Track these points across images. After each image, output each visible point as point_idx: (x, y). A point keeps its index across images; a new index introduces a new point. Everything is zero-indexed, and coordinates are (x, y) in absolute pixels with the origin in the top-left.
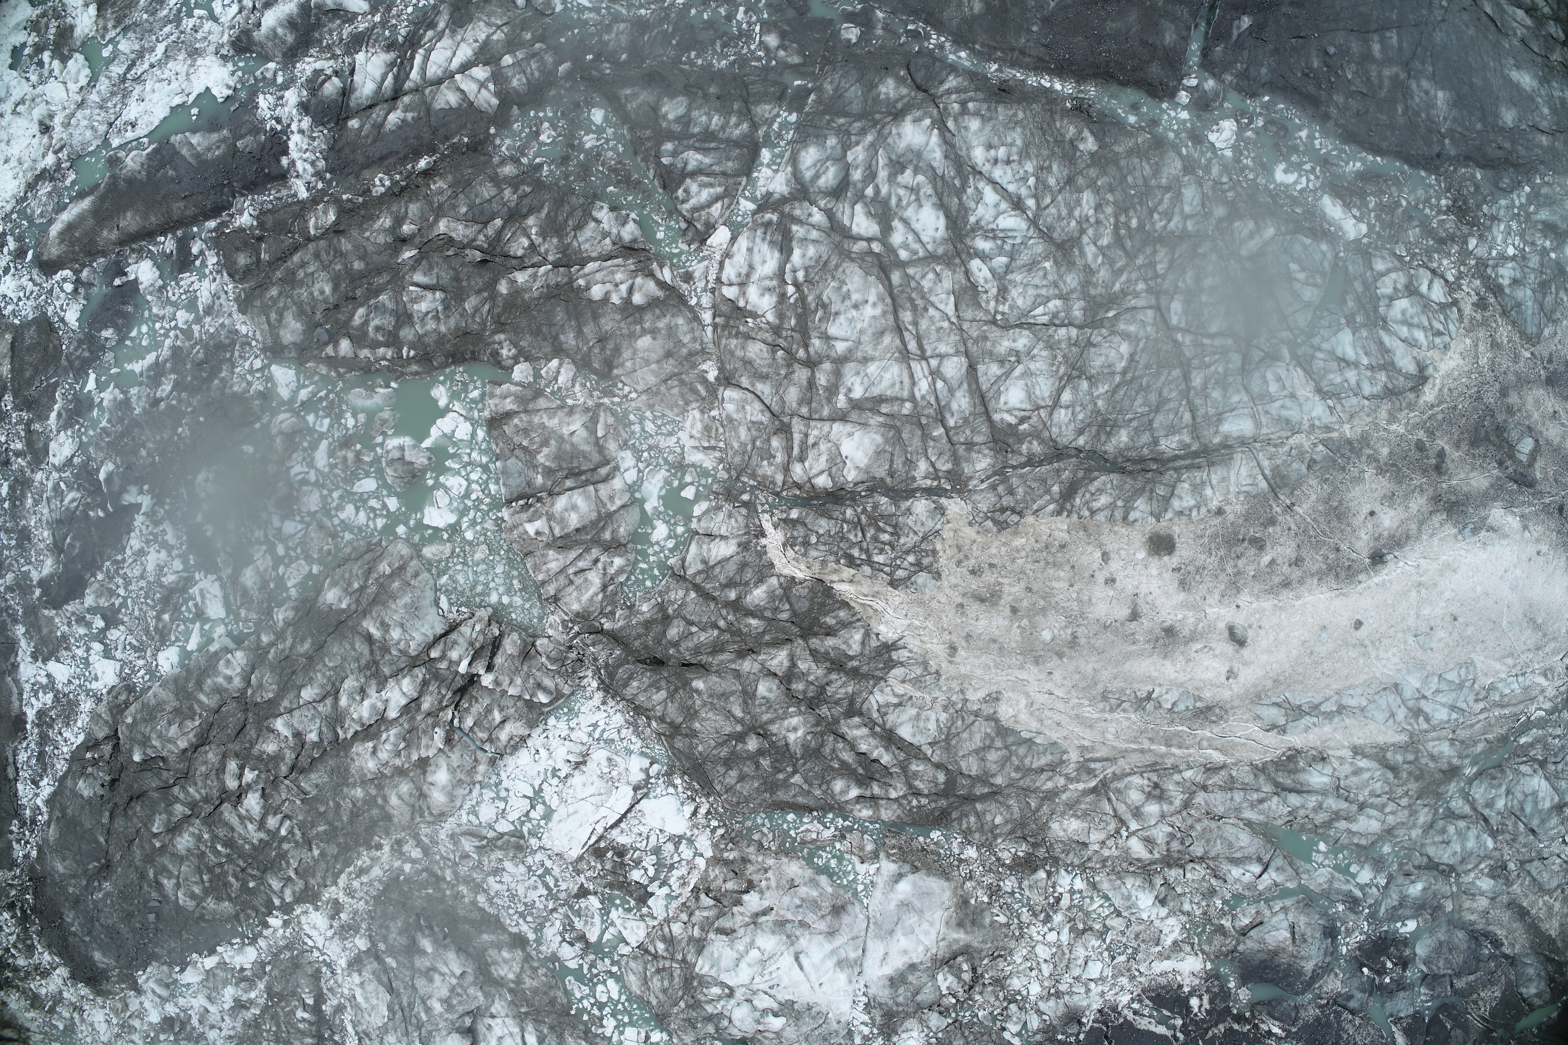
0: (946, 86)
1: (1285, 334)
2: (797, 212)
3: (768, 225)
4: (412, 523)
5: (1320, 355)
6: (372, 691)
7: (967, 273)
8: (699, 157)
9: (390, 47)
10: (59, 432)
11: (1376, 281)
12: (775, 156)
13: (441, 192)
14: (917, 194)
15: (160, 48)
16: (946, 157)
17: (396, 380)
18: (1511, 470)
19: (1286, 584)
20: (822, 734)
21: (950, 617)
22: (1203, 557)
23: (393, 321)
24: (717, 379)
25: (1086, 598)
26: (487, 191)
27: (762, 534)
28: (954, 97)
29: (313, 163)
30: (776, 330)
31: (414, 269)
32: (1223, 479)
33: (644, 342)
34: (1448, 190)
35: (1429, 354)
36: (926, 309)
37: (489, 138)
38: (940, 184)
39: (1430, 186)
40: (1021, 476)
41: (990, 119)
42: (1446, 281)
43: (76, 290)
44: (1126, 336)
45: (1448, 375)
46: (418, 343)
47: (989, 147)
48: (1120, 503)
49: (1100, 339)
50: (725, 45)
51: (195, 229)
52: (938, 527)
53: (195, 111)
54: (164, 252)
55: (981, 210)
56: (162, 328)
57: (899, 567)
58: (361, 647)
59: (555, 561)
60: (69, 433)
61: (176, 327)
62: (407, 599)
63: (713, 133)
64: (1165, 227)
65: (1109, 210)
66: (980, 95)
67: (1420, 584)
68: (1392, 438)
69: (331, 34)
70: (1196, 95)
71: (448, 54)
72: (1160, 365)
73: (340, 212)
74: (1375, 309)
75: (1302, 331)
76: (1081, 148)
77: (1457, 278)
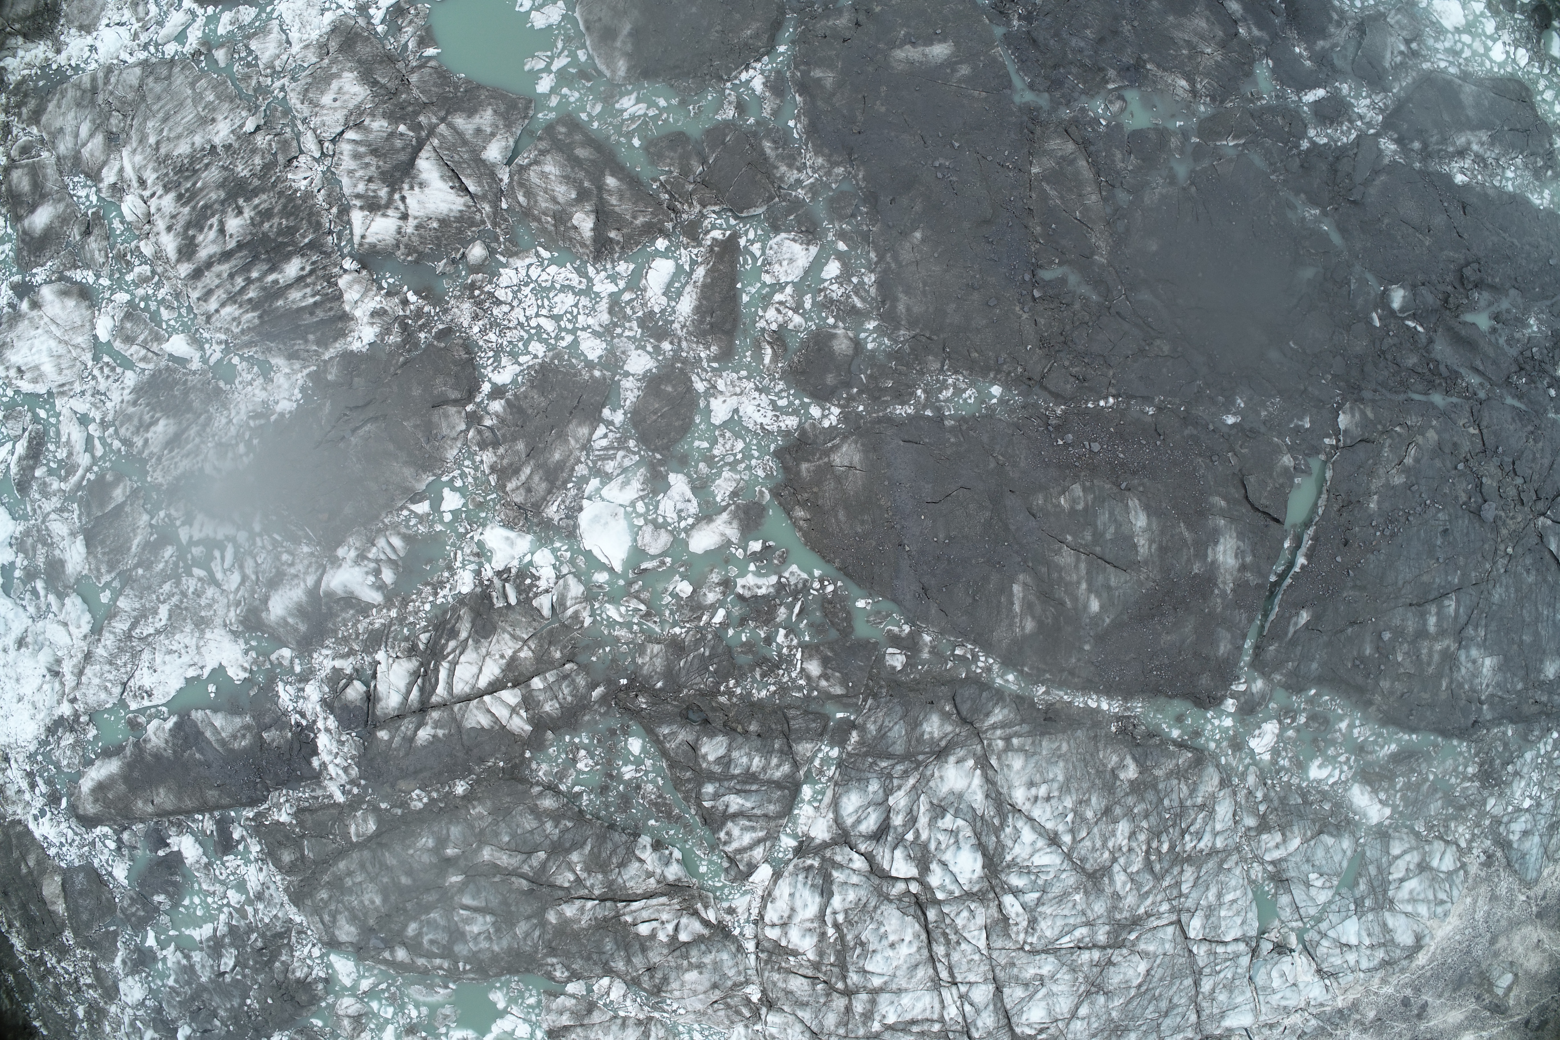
0: (992, 720)
1: (1294, 924)
2: (838, 858)
3: (809, 868)
5: (1325, 943)
7: (1000, 906)
8: (740, 801)
9: (412, 651)
10: (126, 976)
11: (1390, 864)
12: (816, 792)
13: (481, 817)
14: (957, 836)
15: (163, 611)
16: (987, 796)
17: (453, 983)
18: (1487, 1002)
23: (446, 937)
24: (760, 1000)
26: (528, 823)
28: (999, 732)
29: (345, 770)
30: (816, 966)
31: (462, 893)
33: (692, 976)
34: (1477, 755)
35: (1428, 924)
36: (958, 944)
37: (525, 763)
38: (979, 824)
39: (1461, 753)
41: (1034, 754)
42: (1458, 846)
43: (119, 848)
44: (1143, 955)
45: (1443, 939)
46: (473, 958)
47: (1031, 784)
49: (1120, 959)
50: (764, 675)
51: (233, 814)
53: (212, 688)
54: (204, 832)
55: (1017, 850)
60: (137, 979)
61: (228, 905)
63: (754, 774)
64: (1195, 847)
65: (1142, 837)
66: (1026, 728)
68: (1381, 1000)
69: (346, 625)
70: (1242, 700)
71: (475, 670)
72: (1173, 977)
73: (379, 822)
74: (1385, 891)
75: (1312, 918)
76: (1122, 776)
77: (1470, 842)
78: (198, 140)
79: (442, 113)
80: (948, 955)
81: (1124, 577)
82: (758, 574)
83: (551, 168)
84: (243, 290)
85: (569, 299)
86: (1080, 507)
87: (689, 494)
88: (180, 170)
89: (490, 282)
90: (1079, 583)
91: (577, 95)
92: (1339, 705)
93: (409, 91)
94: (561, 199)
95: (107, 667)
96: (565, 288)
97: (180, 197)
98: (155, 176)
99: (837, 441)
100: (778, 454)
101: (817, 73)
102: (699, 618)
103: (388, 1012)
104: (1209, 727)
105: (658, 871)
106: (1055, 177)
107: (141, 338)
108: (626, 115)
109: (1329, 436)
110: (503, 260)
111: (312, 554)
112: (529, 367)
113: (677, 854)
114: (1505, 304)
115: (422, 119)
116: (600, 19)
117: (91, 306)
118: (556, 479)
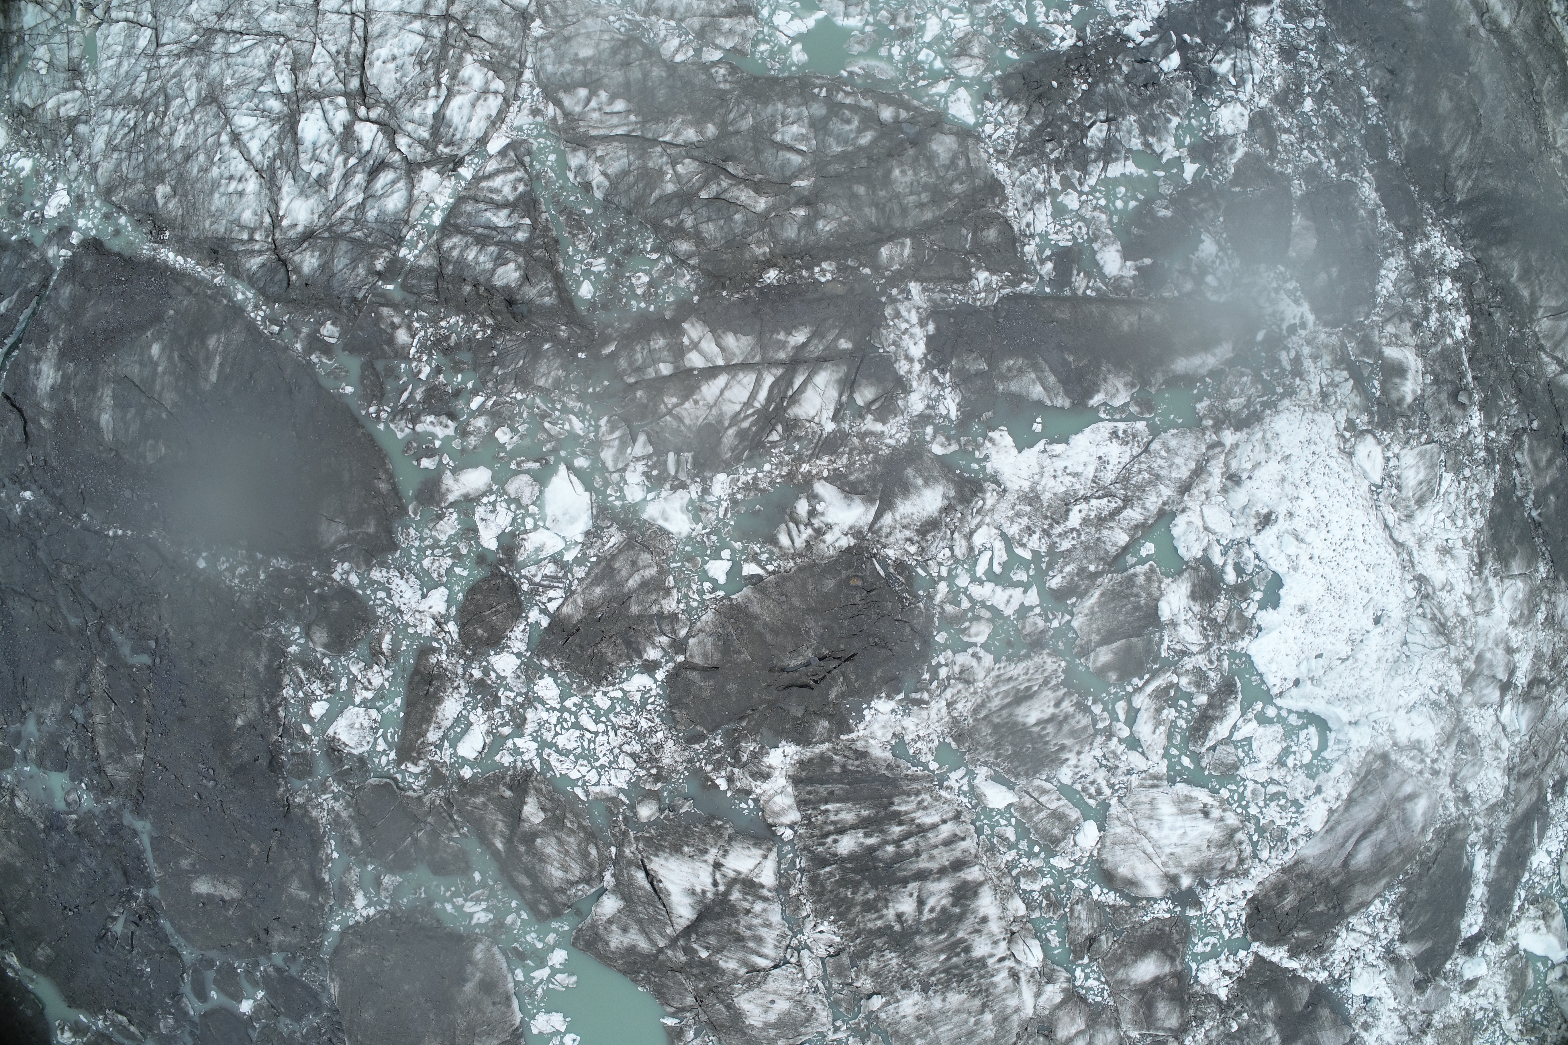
0: (261, 260)
1: (74, 28)
2: (420, 150)
3: (449, 144)
7: (295, 83)
8: (495, 219)
9: (792, 426)
10: (1234, 136)
12: (429, 217)
13: (759, 243)
14: (313, 156)
15: (1075, 519)
16: (280, 189)
17: (841, 77)
23: (831, 125)
24: (533, 21)
26: (709, 230)
28: (257, 247)
29: (898, 315)
30: (467, 48)
31: (800, 169)
33: (586, 52)
36: (338, 52)
37: (702, 291)
38: (292, 164)
41: (232, 222)
43: (1202, 274)
46: (808, 99)
47: (241, 194)
49: (210, 19)
50: (448, 337)
51: (1048, 290)
53: (1037, 427)
54: (1089, 276)
55: (267, 134)
56: (1098, 199)
60: (1221, 131)
63: (477, 244)
64: (128, 114)
65: (166, 129)
66: (236, 247)
69: (862, 465)
70: (65, 241)
71: (727, 394)
73: (876, 255)
76: (168, 189)
78: (937, 1003)
79: (661, 957)
80: (351, 42)
81: (127, 371)
82: (435, 436)
83: (556, 874)
84: (907, 836)
85: (561, 741)
86: (151, 442)
87: (481, 526)
88: (963, 977)
89: (639, 778)
90: (164, 373)
91: (529, 938)
93: (696, 989)
94: (553, 841)
95: (1163, 473)
96: (564, 753)
97: (968, 950)
98: (995, 979)
99: (340, 547)
100: (393, 547)
101: (304, 895)
102: (495, 404)
103: (924, 55)
105: (591, 162)
106: (125, 746)
107: (1042, 815)
108: (484, 905)
110: (622, 797)
111: (884, 546)
112: (614, 684)
113: (571, 175)
115: (683, 958)
116: (494, 1004)
117: (1101, 862)
118: (604, 568)
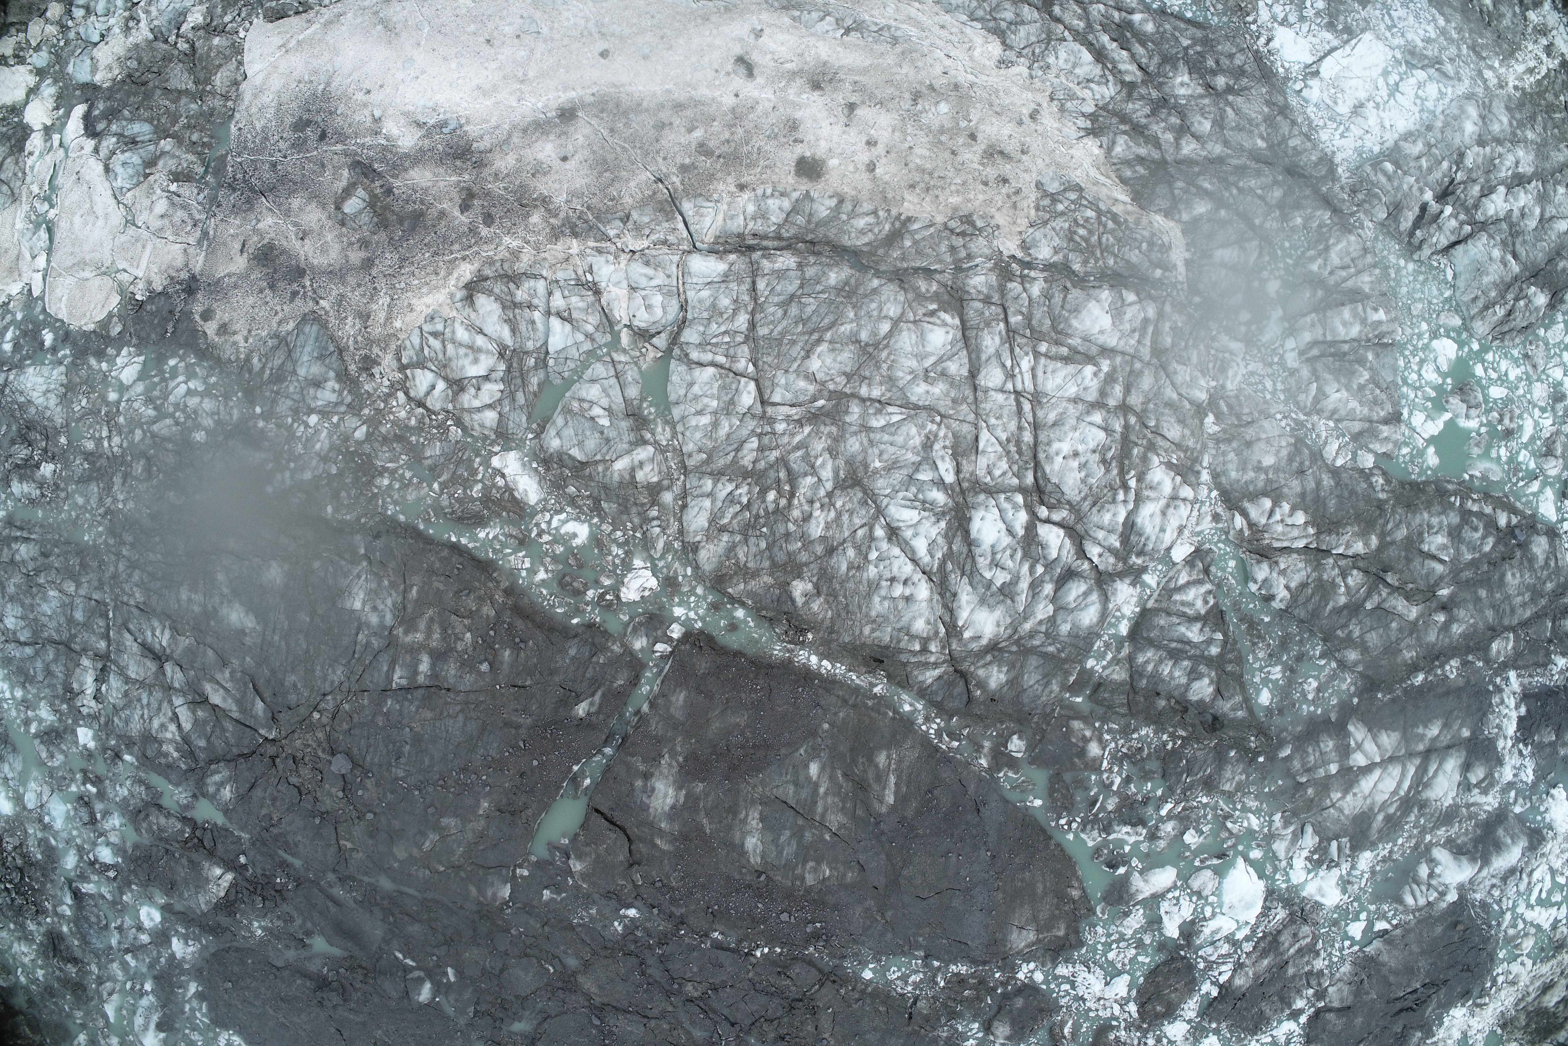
0: (937, 672)
1: (622, 358)
2: (1112, 560)
3: (1140, 554)
4: (1466, 349)
5: (590, 329)
6: (1516, 213)
7: (958, 471)
8: (1190, 635)
9: (1424, 805)
11: (500, 401)
13: (1409, 647)
14: (992, 560)
16: (955, 595)
18: (377, 184)
19: (679, 107)
20: (1158, 74)
21: (1035, 144)
22: (768, 148)
23: (1463, 533)
24: (1206, 417)
25: (897, 134)
26: (1373, 638)
27: (1188, 263)
28: (932, 659)
29: (1502, 703)
30: (1151, 447)
31: (1441, 578)
32: (732, 217)
33: (1268, 461)
34: (375, 496)
35: (454, 313)
36: (1008, 440)
37: (1360, 693)
38: (968, 567)
39: (395, 503)
40: (940, 261)
41: (900, 630)
42: (407, 394)
44: (811, 378)
45: (436, 288)
46: (1446, 508)
47: (908, 599)
48: (844, 217)
49: (838, 380)
50: (1140, 750)
52: (1031, 230)
55: (934, 532)
57: (1072, 202)
58: (1521, 251)
59: (1365, 282)
62: (1486, 280)
63: (1171, 658)
64: (737, 487)
65: (796, 513)
66: (903, 658)
67: (522, 82)
68: (521, 232)
69: (1467, 831)
70: (659, 633)
71: (1380, 786)
72: (779, 342)
73: (1488, 650)
74: (509, 370)
75: (599, 359)
76: (810, 586)
77: (391, 395)
81: (779, 792)
86: (811, 864)
87: (1165, 919)
90: (826, 794)
92: (545, 598)
99: (1027, 951)
100: (1081, 944)
102: (1184, 809)
104: (701, 612)
105: (1274, 575)
109: (522, 877)
112: (1266, 1033)
114: (291, 954)
118: (1270, 943)
